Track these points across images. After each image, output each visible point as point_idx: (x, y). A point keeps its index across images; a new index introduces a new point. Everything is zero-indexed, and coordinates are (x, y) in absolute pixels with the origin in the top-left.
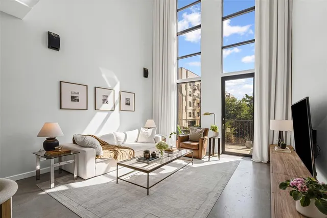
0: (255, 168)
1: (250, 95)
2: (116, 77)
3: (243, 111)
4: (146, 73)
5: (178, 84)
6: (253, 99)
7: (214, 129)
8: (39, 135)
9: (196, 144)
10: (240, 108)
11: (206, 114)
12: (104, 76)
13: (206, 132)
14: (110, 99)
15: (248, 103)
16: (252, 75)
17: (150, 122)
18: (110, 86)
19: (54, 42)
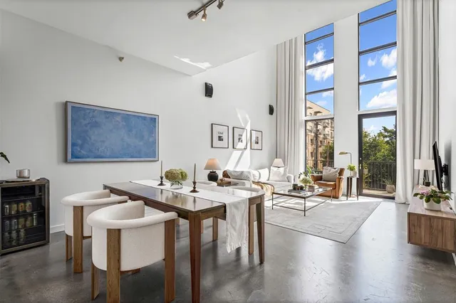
0: (398, 209)
1: (391, 127)
2: (247, 116)
3: (380, 151)
4: (271, 111)
5: (306, 121)
6: (395, 133)
7: (352, 169)
8: (206, 168)
9: (332, 183)
10: (375, 146)
11: (341, 153)
12: (239, 116)
13: (341, 172)
14: (244, 138)
15: (388, 139)
16: (394, 113)
17: (278, 161)
18: (243, 126)
19: (209, 91)
